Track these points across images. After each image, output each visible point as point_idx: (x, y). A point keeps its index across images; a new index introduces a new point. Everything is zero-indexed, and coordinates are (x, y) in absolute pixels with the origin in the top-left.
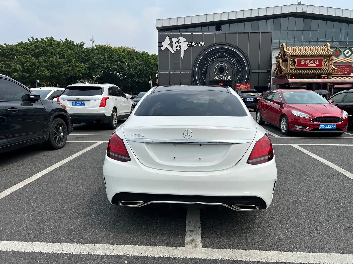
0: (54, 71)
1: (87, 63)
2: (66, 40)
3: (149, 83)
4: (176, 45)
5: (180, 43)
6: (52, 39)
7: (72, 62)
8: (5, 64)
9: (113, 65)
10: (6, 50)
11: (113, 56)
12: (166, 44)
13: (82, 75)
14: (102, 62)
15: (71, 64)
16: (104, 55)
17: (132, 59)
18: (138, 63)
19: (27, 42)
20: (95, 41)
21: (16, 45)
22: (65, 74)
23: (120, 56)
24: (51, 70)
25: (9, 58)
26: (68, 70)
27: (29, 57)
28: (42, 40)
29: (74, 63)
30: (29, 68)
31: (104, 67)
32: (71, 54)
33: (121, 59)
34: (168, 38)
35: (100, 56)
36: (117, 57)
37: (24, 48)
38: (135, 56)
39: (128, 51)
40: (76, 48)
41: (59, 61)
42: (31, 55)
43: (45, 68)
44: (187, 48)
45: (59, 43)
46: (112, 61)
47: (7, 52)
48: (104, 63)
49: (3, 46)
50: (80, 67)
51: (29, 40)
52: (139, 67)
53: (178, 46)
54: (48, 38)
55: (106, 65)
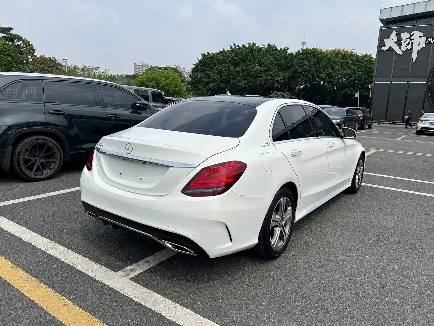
0: (250, 82)
1: (288, 72)
2: (269, 44)
3: (356, 96)
4: (407, 43)
5: (414, 39)
6: (254, 44)
7: (270, 70)
8: (206, 74)
9: (319, 73)
10: (208, 58)
11: (321, 61)
12: (390, 42)
13: (280, 86)
14: (307, 70)
15: (270, 73)
16: (310, 61)
17: (346, 65)
18: (354, 70)
19: (229, 50)
20: (307, 44)
21: (218, 53)
22: (261, 85)
23: (331, 62)
24: (247, 80)
25: (210, 67)
26: (265, 80)
27: (228, 66)
28: (244, 46)
29: (273, 72)
30: (226, 78)
31: (308, 76)
32: (271, 62)
33: (331, 65)
34: (394, 33)
35: (305, 62)
36: (326, 62)
37: (224, 56)
38: (351, 61)
39: (342, 55)
40: (278, 54)
41: (256, 70)
42: (230, 63)
43: (241, 78)
44: (424, 46)
45: (260, 49)
46: (319, 68)
47: (209, 61)
48: (309, 71)
49: (205, 55)
50: (280, 76)
51: (231, 47)
52: (355, 76)
53: (409, 44)
54: (251, 43)
55: (311, 73)
